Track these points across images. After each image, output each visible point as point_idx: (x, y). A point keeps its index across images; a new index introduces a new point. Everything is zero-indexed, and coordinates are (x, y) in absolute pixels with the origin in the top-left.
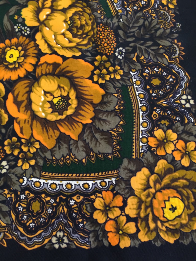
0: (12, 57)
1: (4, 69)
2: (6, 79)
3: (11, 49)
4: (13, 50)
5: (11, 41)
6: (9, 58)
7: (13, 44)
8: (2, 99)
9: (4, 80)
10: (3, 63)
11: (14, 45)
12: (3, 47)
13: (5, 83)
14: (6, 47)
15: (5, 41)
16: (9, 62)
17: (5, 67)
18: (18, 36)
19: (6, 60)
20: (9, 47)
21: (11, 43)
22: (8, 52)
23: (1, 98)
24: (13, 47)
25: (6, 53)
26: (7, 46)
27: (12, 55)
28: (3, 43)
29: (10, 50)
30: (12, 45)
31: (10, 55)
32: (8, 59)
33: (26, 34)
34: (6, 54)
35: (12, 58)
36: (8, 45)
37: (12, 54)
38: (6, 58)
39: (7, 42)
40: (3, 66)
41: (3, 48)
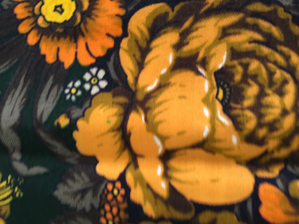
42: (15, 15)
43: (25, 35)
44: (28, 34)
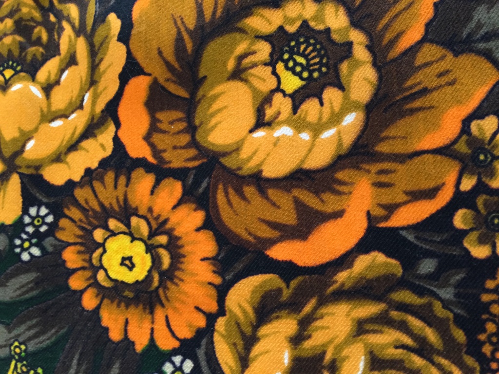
0: (130, 258)
1: (177, 285)
2: (214, 272)
3: (102, 267)
4: (105, 257)
5: (75, 271)
6: (134, 270)
7: (84, 260)
8: (294, 284)
9: (217, 280)
10: (152, 292)
11: (87, 257)
12: (97, 296)
13: (229, 277)
14: (96, 284)
15: (75, 292)
16: (150, 271)
17: (169, 284)
18: (55, 246)
19: (143, 281)
20: (94, 276)
21: (83, 268)
22: (113, 275)
23: (288, 287)
24: (95, 262)
25: (116, 281)
26: (92, 281)
27: (124, 259)
28: (80, 299)
29: (106, 271)
30: (86, 265)
31: (124, 269)
32: (139, 274)
33: (50, 219)
34: (123, 282)
35: (134, 260)
36: (88, 279)
37: (120, 261)
38: (137, 281)
39: (76, 283)
40: (166, 288)
41: (101, 296)
42: (65, 261)
43: (79, 294)
44: (82, 292)
